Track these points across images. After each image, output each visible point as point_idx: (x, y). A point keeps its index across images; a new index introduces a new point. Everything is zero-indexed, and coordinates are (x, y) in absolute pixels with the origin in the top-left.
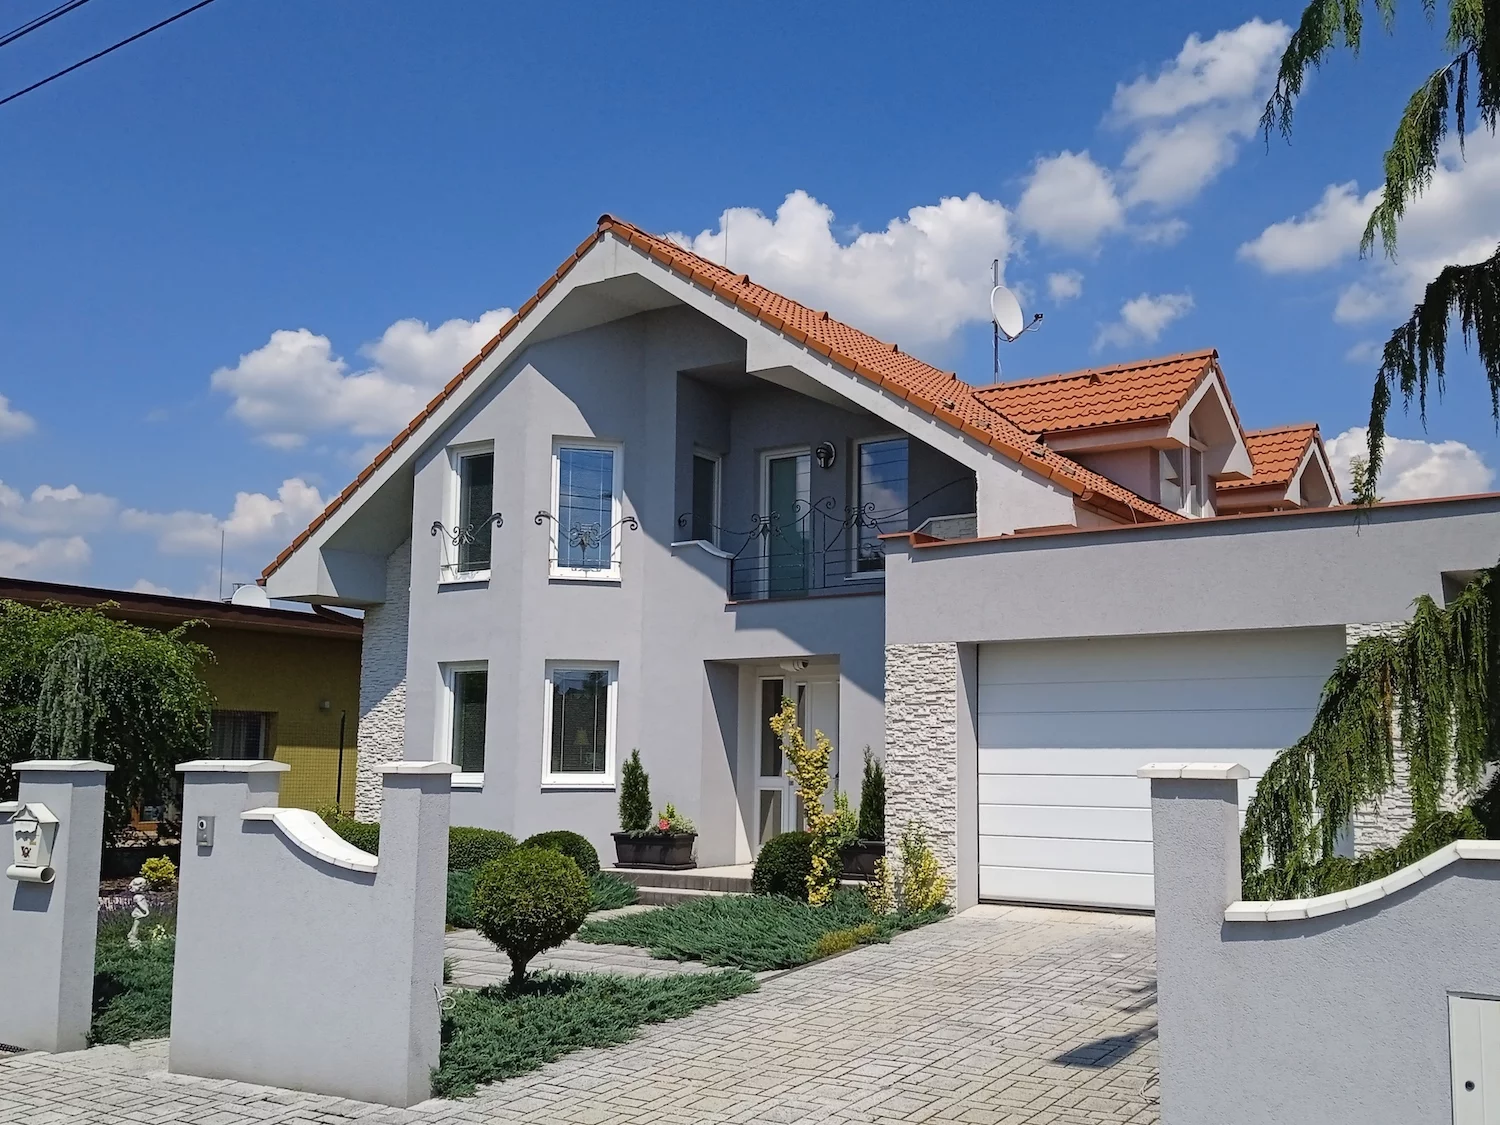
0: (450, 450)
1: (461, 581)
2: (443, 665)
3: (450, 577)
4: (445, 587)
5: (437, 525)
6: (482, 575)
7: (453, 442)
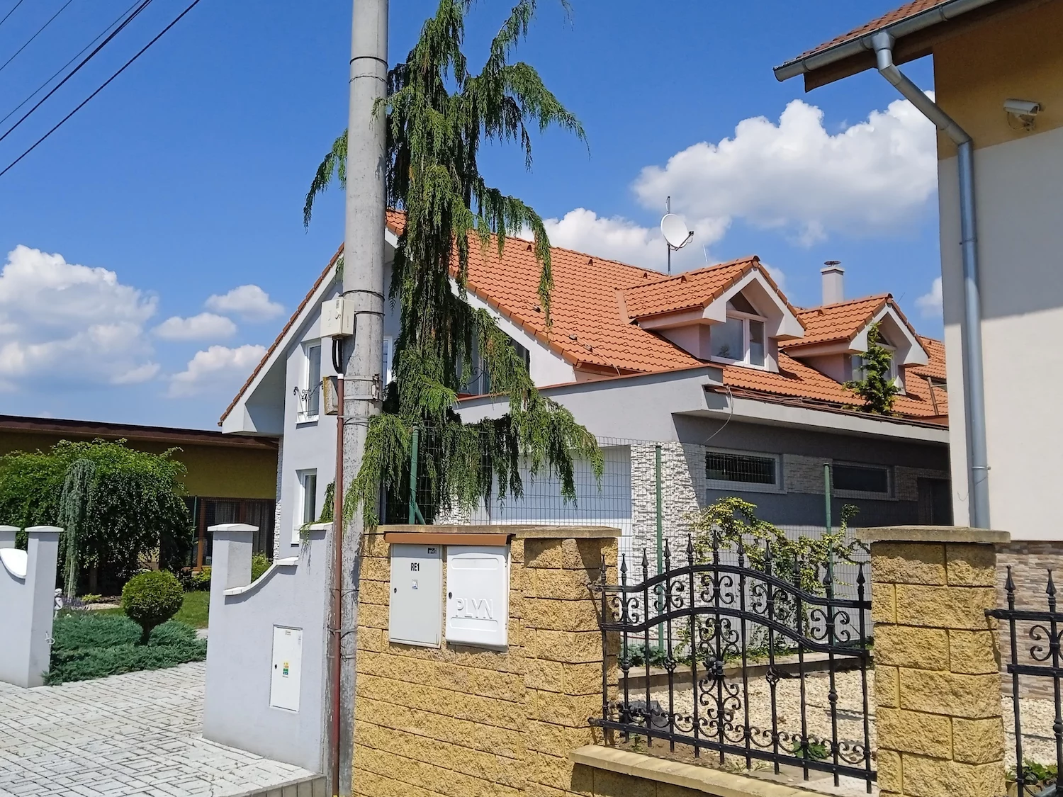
0: (304, 344)
1: (308, 421)
2: (299, 472)
3: (303, 419)
4: (300, 425)
5: (296, 388)
6: (315, 418)
7: (303, 341)
